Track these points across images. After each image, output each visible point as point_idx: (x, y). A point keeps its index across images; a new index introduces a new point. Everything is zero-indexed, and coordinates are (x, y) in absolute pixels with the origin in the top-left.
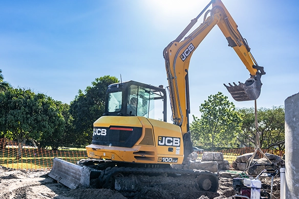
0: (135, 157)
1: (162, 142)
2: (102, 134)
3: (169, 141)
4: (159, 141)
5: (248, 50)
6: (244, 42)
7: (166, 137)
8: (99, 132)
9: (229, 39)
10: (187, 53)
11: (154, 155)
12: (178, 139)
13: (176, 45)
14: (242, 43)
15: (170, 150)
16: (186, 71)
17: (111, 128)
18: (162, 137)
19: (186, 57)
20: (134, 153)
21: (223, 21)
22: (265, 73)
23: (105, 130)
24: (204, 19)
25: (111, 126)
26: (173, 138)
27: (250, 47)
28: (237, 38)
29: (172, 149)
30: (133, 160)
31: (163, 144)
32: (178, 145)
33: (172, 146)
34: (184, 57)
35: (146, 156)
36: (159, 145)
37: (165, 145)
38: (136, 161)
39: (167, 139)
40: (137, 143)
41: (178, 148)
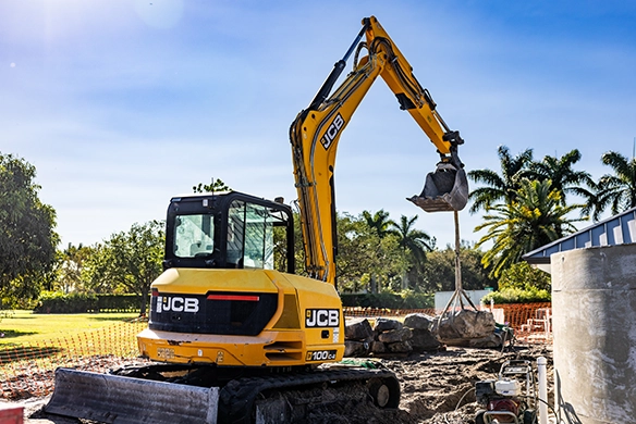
0: (268, 355)
1: (311, 321)
2: (187, 310)
3: (323, 318)
4: (307, 318)
5: (433, 106)
6: (426, 97)
7: (317, 310)
8: (178, 304)
9: (401, 97)
10: (332, 132)
11: (300, 347)
12: (336, 312)
13: (313, 116)
14: (423, 99)
15: (325, 335)
16: (331, 169)
17: (210, 297)
18: (312, 310)
19: (331, 141)
20: (265, 347)
21: (389, 66)
22: (463, 142)
23: (196, 301)
24: (355, 63)
25: (210, 293)
26: (328, 310)
27: (435, 102)
28: (415, 93)
29: (327, 332)
30: (264, 362)
31: (313, 324)
32: (336, 324)
33: (327, 326)
34: (327, 142)
35: (288, 351)
36: (307, 326)
37: (316, 326)
38: (269, 363)
39: (320, 312)
40: (270, 326)
41: (337, 330)
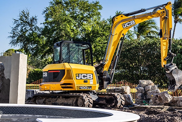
0: (62, 87)
2: (45, 76)
3: (84, 76)
4: (77, 76)
7: (81, 74)
8: (44, 74)
10: (128, 24)
11: (73, 85)
12: (91, 75)
13: (122, 16)
15: (85, 82)
17: (49, 72)
18: (79, 74)
19: (127, 26)
20: (61, 85)
32: (91, 78)
33: (87, 79)
34: (125, 26)
35: (68, 86)
36: (76, 79)
37: (81, 79)
40: (63, 79)
41: (92, 80)
